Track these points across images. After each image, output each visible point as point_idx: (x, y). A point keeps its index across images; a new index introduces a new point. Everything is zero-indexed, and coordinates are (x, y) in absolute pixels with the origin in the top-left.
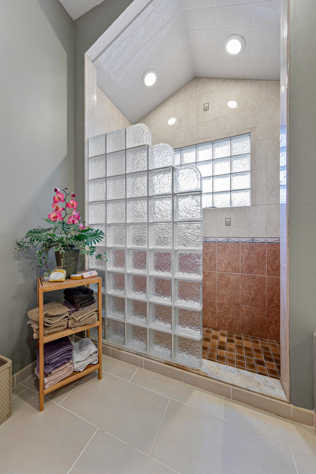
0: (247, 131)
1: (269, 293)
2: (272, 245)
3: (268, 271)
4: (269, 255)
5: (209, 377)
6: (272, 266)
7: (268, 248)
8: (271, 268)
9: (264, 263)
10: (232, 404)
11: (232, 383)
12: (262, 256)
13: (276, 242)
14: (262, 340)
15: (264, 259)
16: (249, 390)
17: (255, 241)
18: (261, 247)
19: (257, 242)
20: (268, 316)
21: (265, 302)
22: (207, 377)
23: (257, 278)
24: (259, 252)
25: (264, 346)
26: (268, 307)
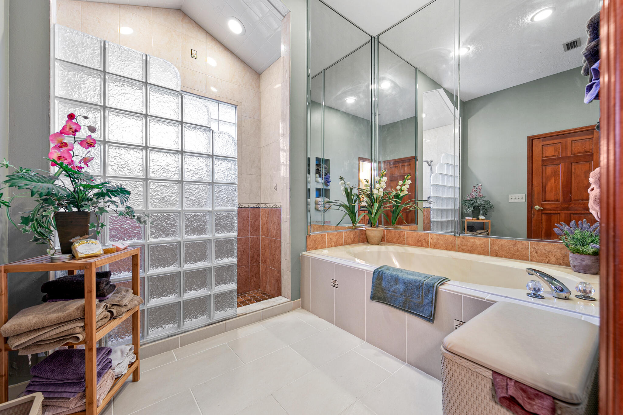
0: (234, 103)
1: (251, 251)
2: (253, 210)
3: (251, 232)
4: (251, 219)
5: (247, 314)
6: (253, 228)
7: (250, 212)
8: (253, 229)
9: (247, 226)
10: (264, 321)
11: (262, 308)
12: (247, 219)
13: (255, 207)
14: (246, 294)
15: (248, 222)
16: (272, 306)
17: (241, 207)
18: (245, 211)
19: (243, 207)
20: (251, 271)
21: (248, 260)
22: (245, 314)
23: (243, 240)
24: (244, 217)
25: (251, 296)
26: (251, 263)
